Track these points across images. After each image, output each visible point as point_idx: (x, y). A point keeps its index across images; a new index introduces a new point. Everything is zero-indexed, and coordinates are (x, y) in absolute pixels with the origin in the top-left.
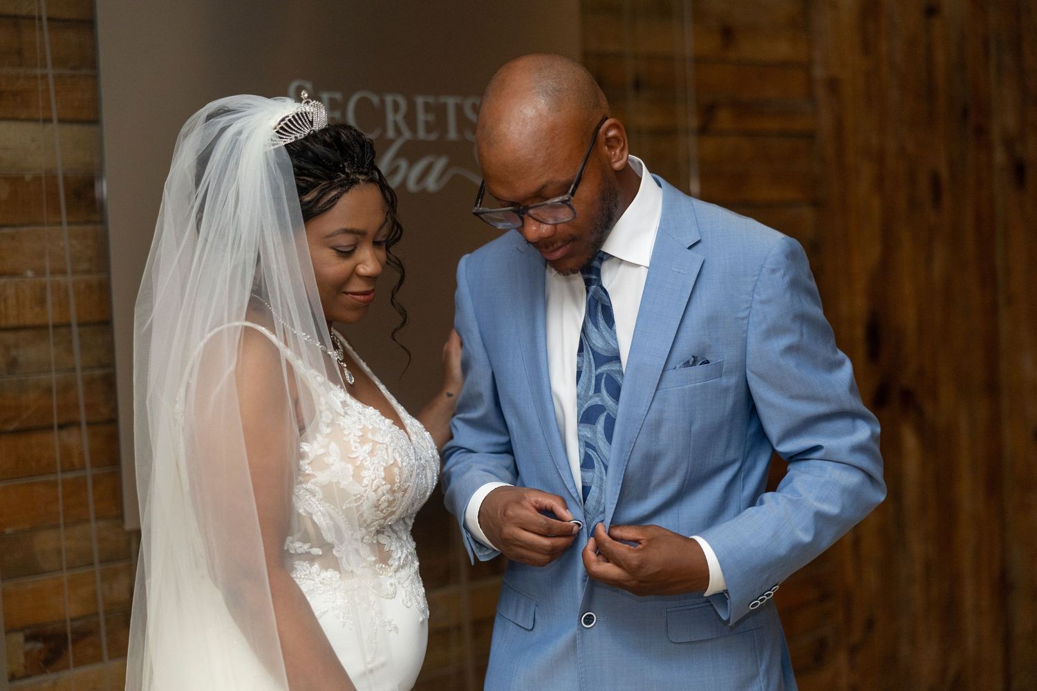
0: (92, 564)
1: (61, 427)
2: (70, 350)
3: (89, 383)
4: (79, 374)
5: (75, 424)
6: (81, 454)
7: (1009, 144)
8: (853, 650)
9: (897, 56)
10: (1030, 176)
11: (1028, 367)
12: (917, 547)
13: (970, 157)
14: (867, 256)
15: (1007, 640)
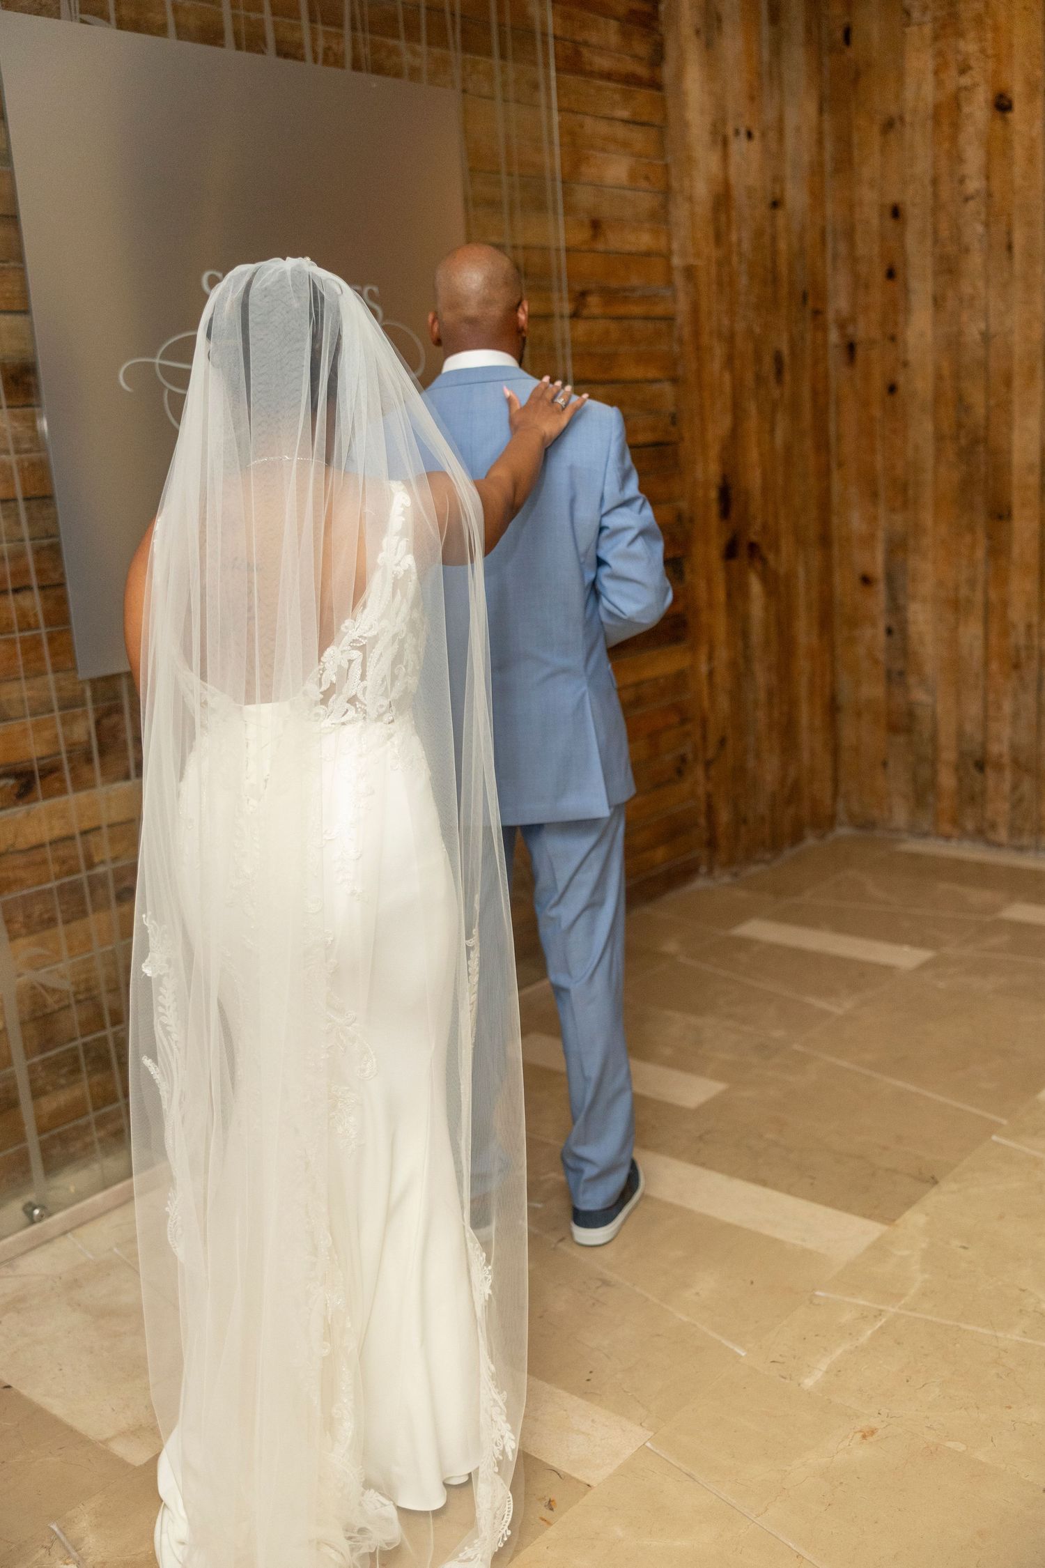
0: (52, 711)
1: (16, 591)
2: (18, 523)
3: (38, 552)
4: (28, 544)
5: (28, 588)
6: (36, 615)
7: (842, 326)
8: (708, 764)
9: (746, 246)
10: (860, 352)
11: (856, 521)
12: (762, 677)
13: (809, 336)
14: (719, 427)
15: (836, 751)
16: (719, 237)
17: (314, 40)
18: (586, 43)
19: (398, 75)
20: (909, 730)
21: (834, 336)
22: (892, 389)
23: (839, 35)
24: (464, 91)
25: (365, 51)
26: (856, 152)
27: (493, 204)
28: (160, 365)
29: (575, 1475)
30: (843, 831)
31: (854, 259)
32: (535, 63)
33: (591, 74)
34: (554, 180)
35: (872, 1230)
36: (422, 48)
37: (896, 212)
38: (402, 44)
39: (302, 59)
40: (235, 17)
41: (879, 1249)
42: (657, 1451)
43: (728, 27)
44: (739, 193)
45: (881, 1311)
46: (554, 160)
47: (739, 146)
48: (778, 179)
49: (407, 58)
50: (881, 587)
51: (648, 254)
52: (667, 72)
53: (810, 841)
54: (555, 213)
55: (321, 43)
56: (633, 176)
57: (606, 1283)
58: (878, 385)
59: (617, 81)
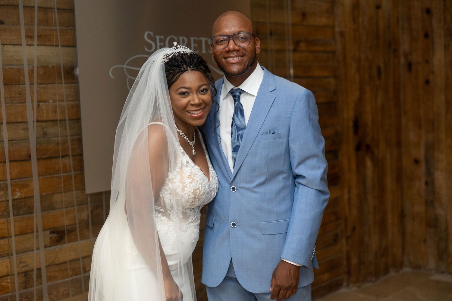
0: (74, 206)
1: (63, 157)
2: (66, 129)
3: (73, 141)
4: (69, 138)
5: (68, 155)
6: (70, 167)
7: (406, 56)
8: (348, 238)
9: (366, 24)
10: (413, 67)
11: (412, 136)
12: (371, 201)
13: (392, 60)
14: (353, 96)
15: (403, 234)
16: (355, 20)
20: (435, 226)
22: (427, 82)
27: (262, 6)
28: (126, 68)
30: (407, 269)
31: (411, 29)
37: (428, 11)
50: (423, 165)
51: (325, 27)
53: (392, 274)
54: (287, 10)
58: (421, 80)
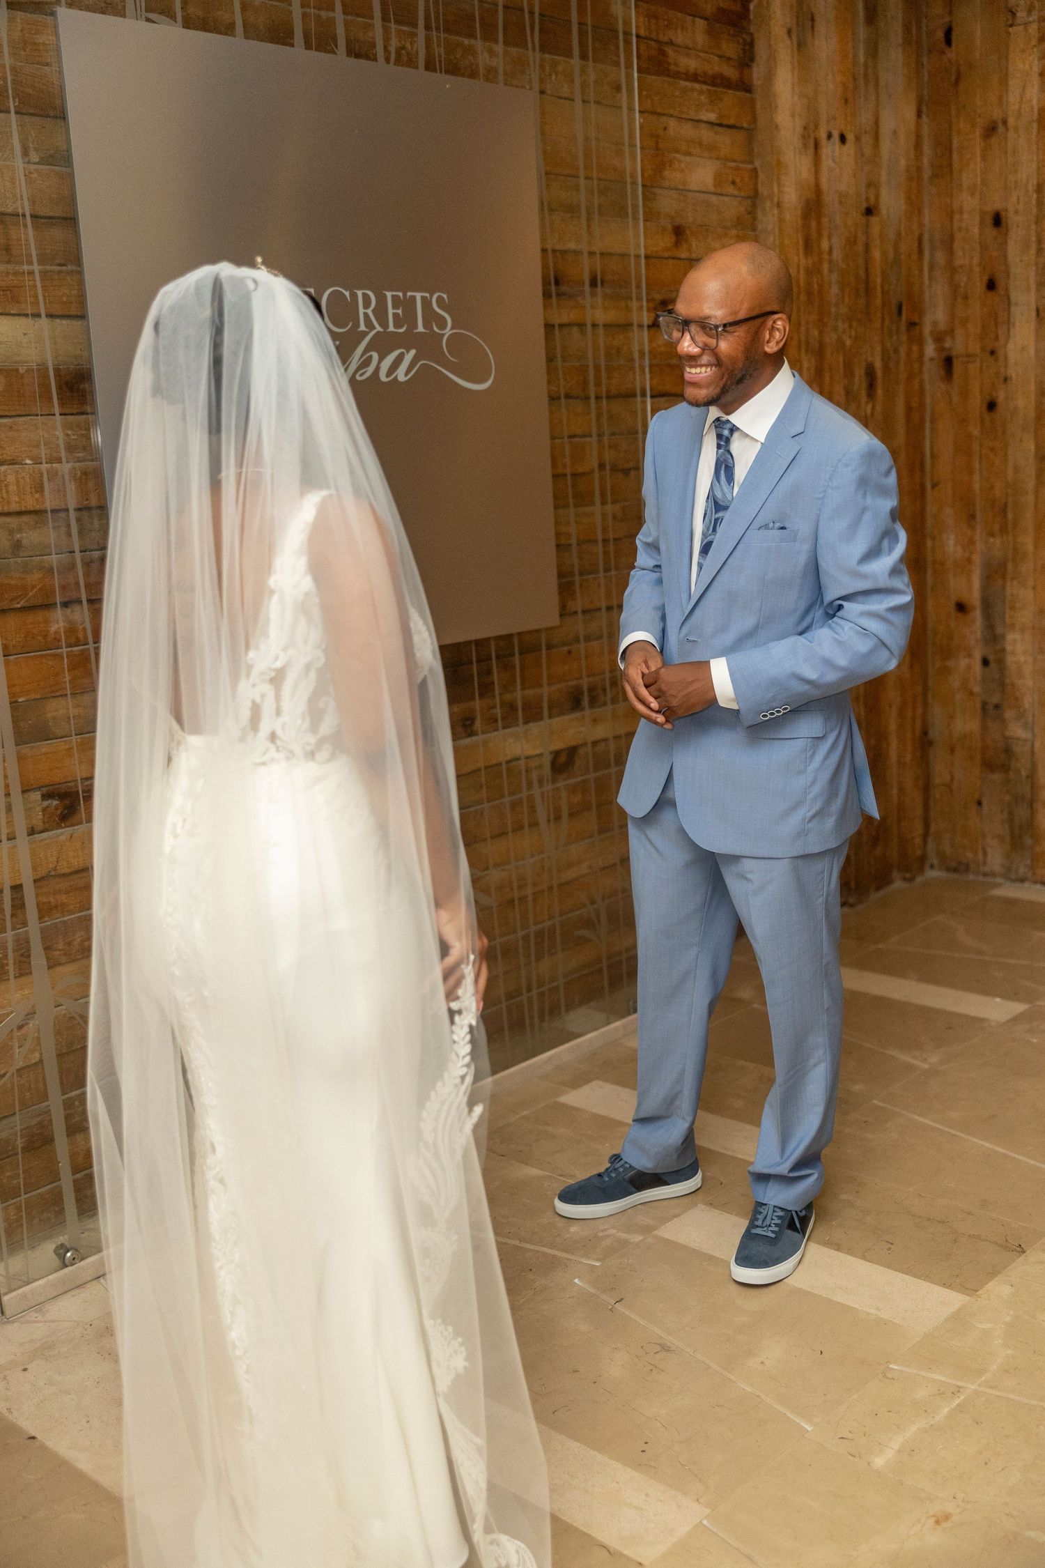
1: (65, 605)
2: (69, 534)
4: (78, 556)
5: (77, 602)
6: (84, 629)
7: (939, 339)
9: (837, 254)
10: (958, 367)
11: (951, 545)
13: (903, 350)
15: (927, 789)
16: (809, 246)
17: (387, 40)
18: (671, 43)
19: (473, 75)
20: (1005, 768)
21: (930, 350)
22: (992, 406)
23: (940, 34)
24: (542, 92)
25: (439, 51)
26: (955, 156)
27: (572, 209)
29: (626, 1552)
30: (934, 874)
31: (952, 269)
32: (617, 64)
33: (677, 75)
34: (634, 183)
35: (954, 1300)
36: (499, 48)
37: (997, 220)
38: (478, 44)
39: (375, 59)
40: (305, 15)
41: (959, 1320)
42: (715, 1530)
43: (821, 27)
44: (830, 199)
45: (959, 1387)
46: (635, 164)
47: (831, 150)
48: (872, 185)
49: (483, 59)
50: (977, 614)
52: (757, 73)
53: (898, 884)
54: (636, 219)
55: (394, 44)
56: (719, 180)
57: (665, 1348)
58: (976, 402)
59: (705, 83)
